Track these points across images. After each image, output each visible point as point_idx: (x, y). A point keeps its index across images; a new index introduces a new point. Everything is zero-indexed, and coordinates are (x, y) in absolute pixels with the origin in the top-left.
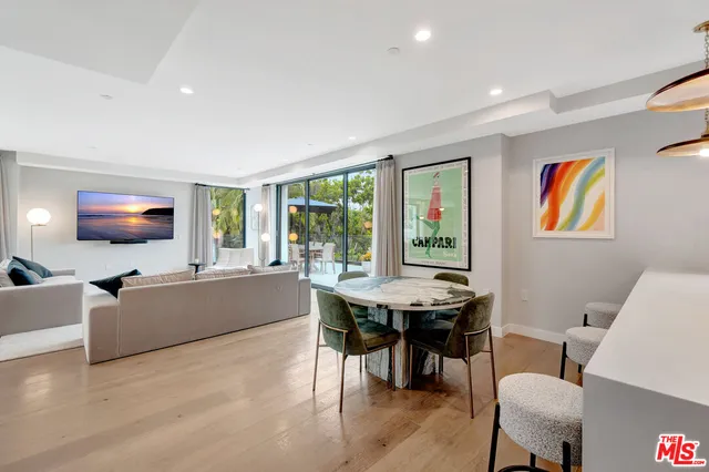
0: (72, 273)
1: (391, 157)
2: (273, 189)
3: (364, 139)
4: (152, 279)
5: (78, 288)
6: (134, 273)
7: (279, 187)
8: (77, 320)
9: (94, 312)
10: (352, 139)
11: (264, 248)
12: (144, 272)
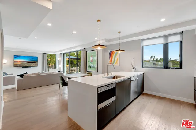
0: (13, 74)
1: (84, 49)
2: (62, 55)
3: (77, 45)
4: (30, 74)
5: (15, 77)
6: (26, 73)
7: (64, 54)
8: (14, 84)
9: (18, 81)
10: (75, 45)
11: (60, 68)
12: (28, 73)
